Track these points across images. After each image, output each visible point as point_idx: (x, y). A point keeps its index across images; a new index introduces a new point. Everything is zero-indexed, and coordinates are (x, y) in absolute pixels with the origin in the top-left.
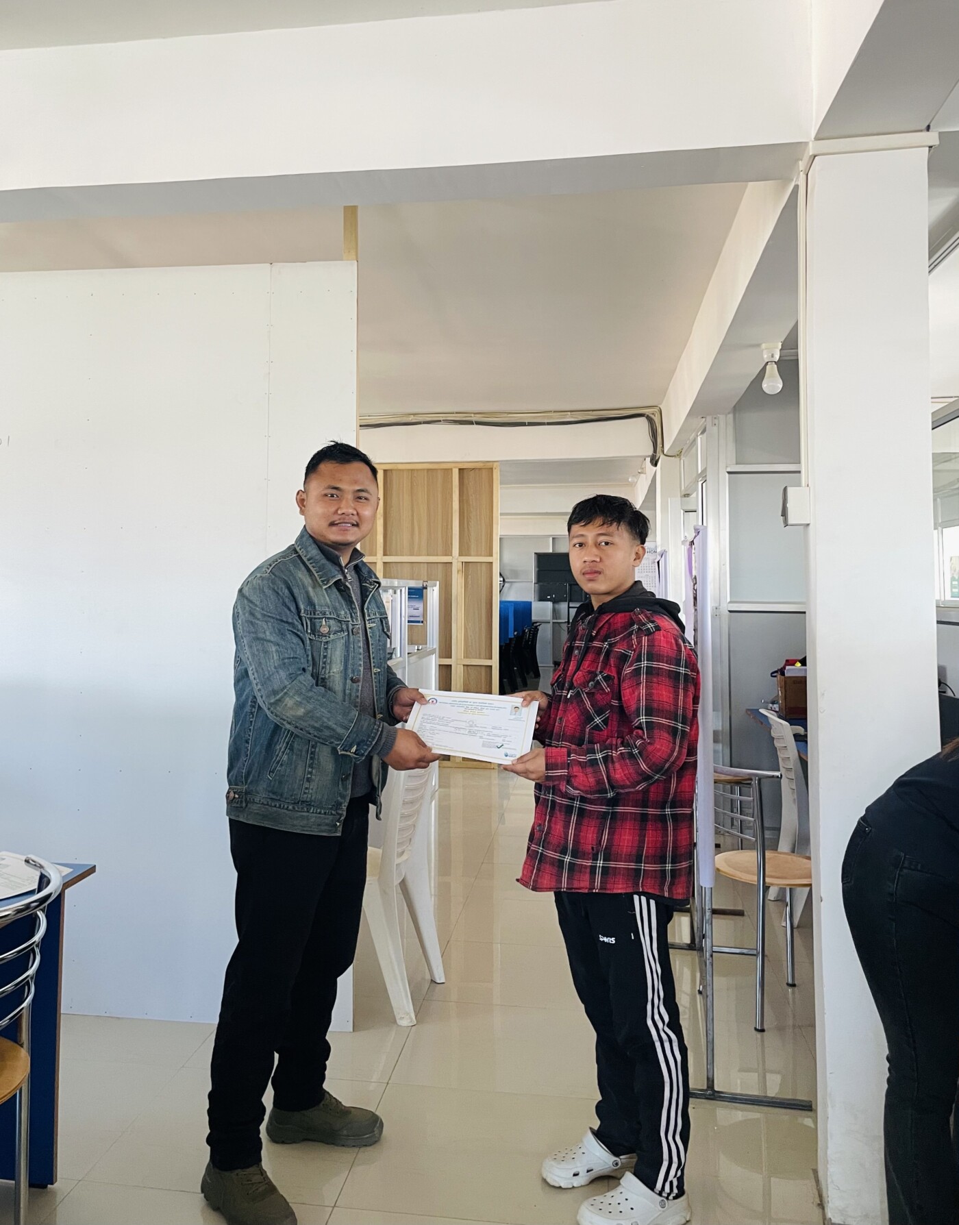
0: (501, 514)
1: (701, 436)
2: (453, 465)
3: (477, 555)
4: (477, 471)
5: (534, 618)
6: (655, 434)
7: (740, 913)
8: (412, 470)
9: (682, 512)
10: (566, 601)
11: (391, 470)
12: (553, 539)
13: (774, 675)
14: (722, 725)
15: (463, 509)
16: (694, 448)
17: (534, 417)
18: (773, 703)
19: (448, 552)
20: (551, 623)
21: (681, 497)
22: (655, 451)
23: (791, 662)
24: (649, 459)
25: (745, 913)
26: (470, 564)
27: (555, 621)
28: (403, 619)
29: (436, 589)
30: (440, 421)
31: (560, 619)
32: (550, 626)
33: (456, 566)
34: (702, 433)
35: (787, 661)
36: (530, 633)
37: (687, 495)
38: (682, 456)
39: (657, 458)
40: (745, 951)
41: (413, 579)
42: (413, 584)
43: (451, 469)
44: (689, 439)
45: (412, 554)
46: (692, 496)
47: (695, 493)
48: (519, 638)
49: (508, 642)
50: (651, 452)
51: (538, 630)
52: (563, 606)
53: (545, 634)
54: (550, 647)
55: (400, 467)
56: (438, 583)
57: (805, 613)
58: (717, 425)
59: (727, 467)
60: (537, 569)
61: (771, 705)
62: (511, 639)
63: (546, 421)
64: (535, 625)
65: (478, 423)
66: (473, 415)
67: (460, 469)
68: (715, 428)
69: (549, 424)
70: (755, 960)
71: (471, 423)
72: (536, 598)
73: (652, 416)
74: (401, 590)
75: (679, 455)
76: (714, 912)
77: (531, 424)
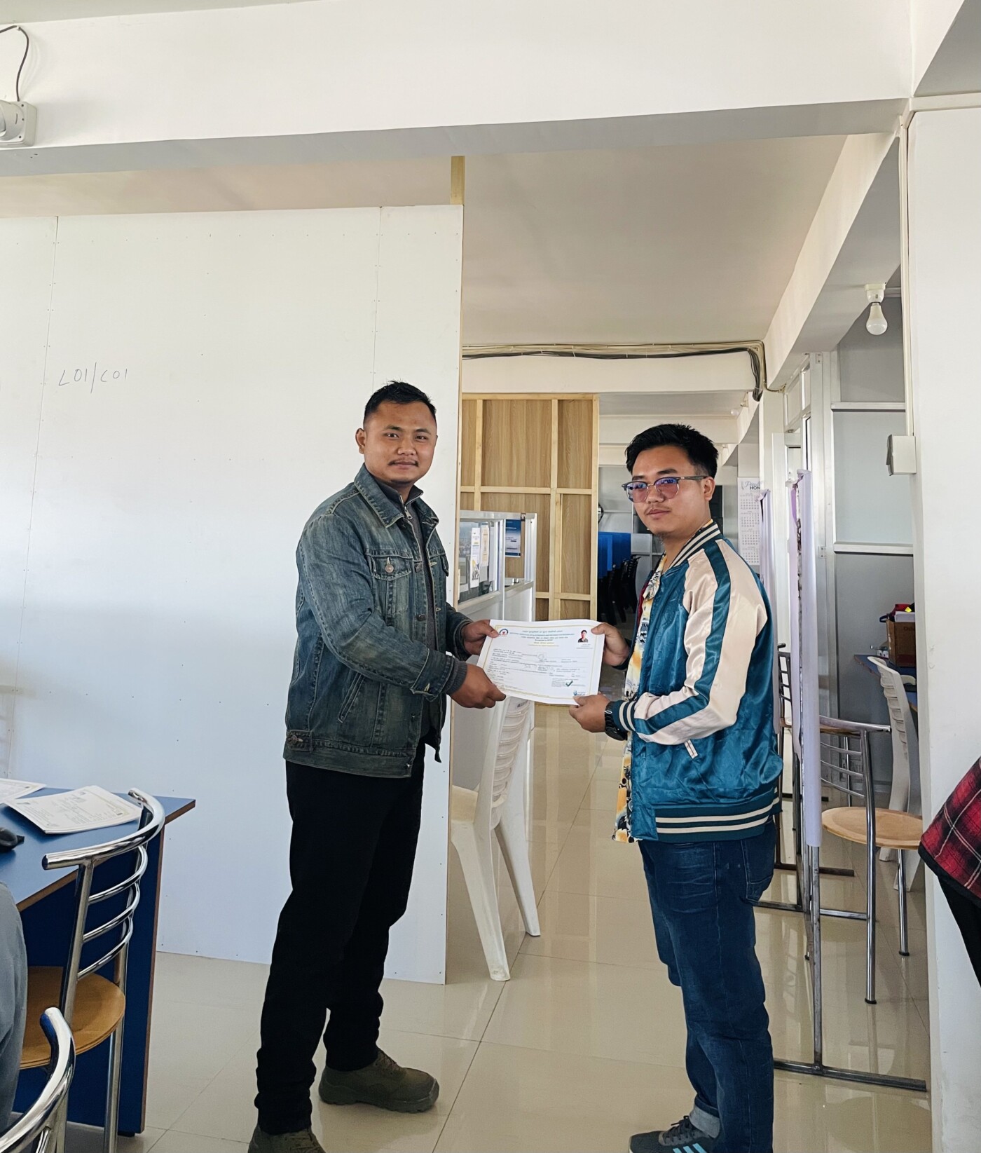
0: (600, 444)
1: (804, 372)
2: (551, 396)
3: (575, 487)
4: (577, 403)
5: (633, 550)
6: (758, 368)
7: (850, 874)
8: (511, 400)
9: (786, 448)
11: (491, 400)
13: (884, 620)
14: (830, 669)
15: (562, 438)
16: (798, 383)
17: (635, 350)
18: (883, 649)
19: (546, 484)
20: (651, 556)
21: (785, 433)
22: (757, 385)
23: (901, 608)
24: (752, 393)
25: (855, 874)
26: (569, 496)
28: (501, 552)
29: (534, 521)
30: (540, 352)
33: (554, 498)
34: (805, 370)
35: (897, 606)
36: (629, 566)
37: (791, 431)
38: (785, 391)
39: (760, 393)
40: (855, 915)
41: (511, 512)
42: (511, 516)
43: (551, 400)
44: (791, 374)
45: (510, 485)
46: (795, 432)
47: (799, 429)
48: (618, 571)
49: (606, 575)
50: (753, 386)
51: (637, 563)
53: (645, 567)
55: (500, 397)
56: (536, 515)
57: (912, 555)
58: (820, 362)
59: (831, 404)
61: (880, 651)
62: (609, 572)
63: (647, 354)
64: (634, 557)
65: (578, 355)
66: (573, 347)
67: (559, 401)
68: (819, 365)
69: (649, 357)
70: (866, 926)
71: (571, 355)
72: (635, 531)
73: (754, 350)
74: (499, 523)
75: (782, 390)
76: (822, 871)
77: (631, 357)
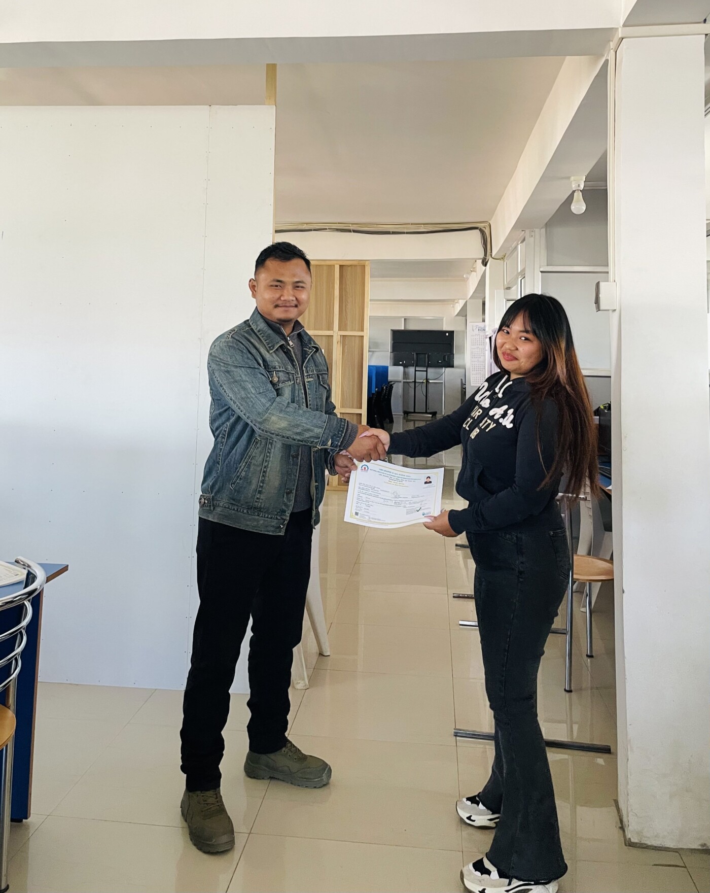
0: (371, 300)
1: (521, 244)
2: (335, 262)
3: (352, 331)
4: (353, 267)
5: (390, 378)
6: (486, 243)
9: (505, 300)
10: (413, 366)
12: (405, 319)
15: (342, 294)
16: (516, 253)
17: (396, 228)
19: (330, 328)
20: (402, 382)
21: (504, 291)
22: (486, 254)
24: (481, 261)
26: (347, 337)
27: (405, 381)
30: (326, 229)
31: (409, 379)
32: (401, 385)
33: (336, 339)
34: (521, 242)
36: (386, 390)
37: (509, 288)
38: (505, 259)
39: (487, 260)
43: (334, 265)
44: (511, 246)
46: (512, 289)
47: (516, 286)
48: (379, 393)
49: (371, 396)
50: (482, 256)
51: (393, 387)
52: (411, 370)
53: (397, 390)
54: (400, 401)
57: (610, 377)
58: (533, 236)
59: (540, 267)
60: (392, 342)
62: (373, 394)
63: (405, 231)
64: (390, 383)
65: (354, 231)
66: (351, 225)
67: (340, 266)
68: (532, 239)
69: (407, 233)
70: (566, 638)
71: (349, 231)
72: (392, 364)
73: (484, 229)
75: (503, 258)
77: (394, 233)
